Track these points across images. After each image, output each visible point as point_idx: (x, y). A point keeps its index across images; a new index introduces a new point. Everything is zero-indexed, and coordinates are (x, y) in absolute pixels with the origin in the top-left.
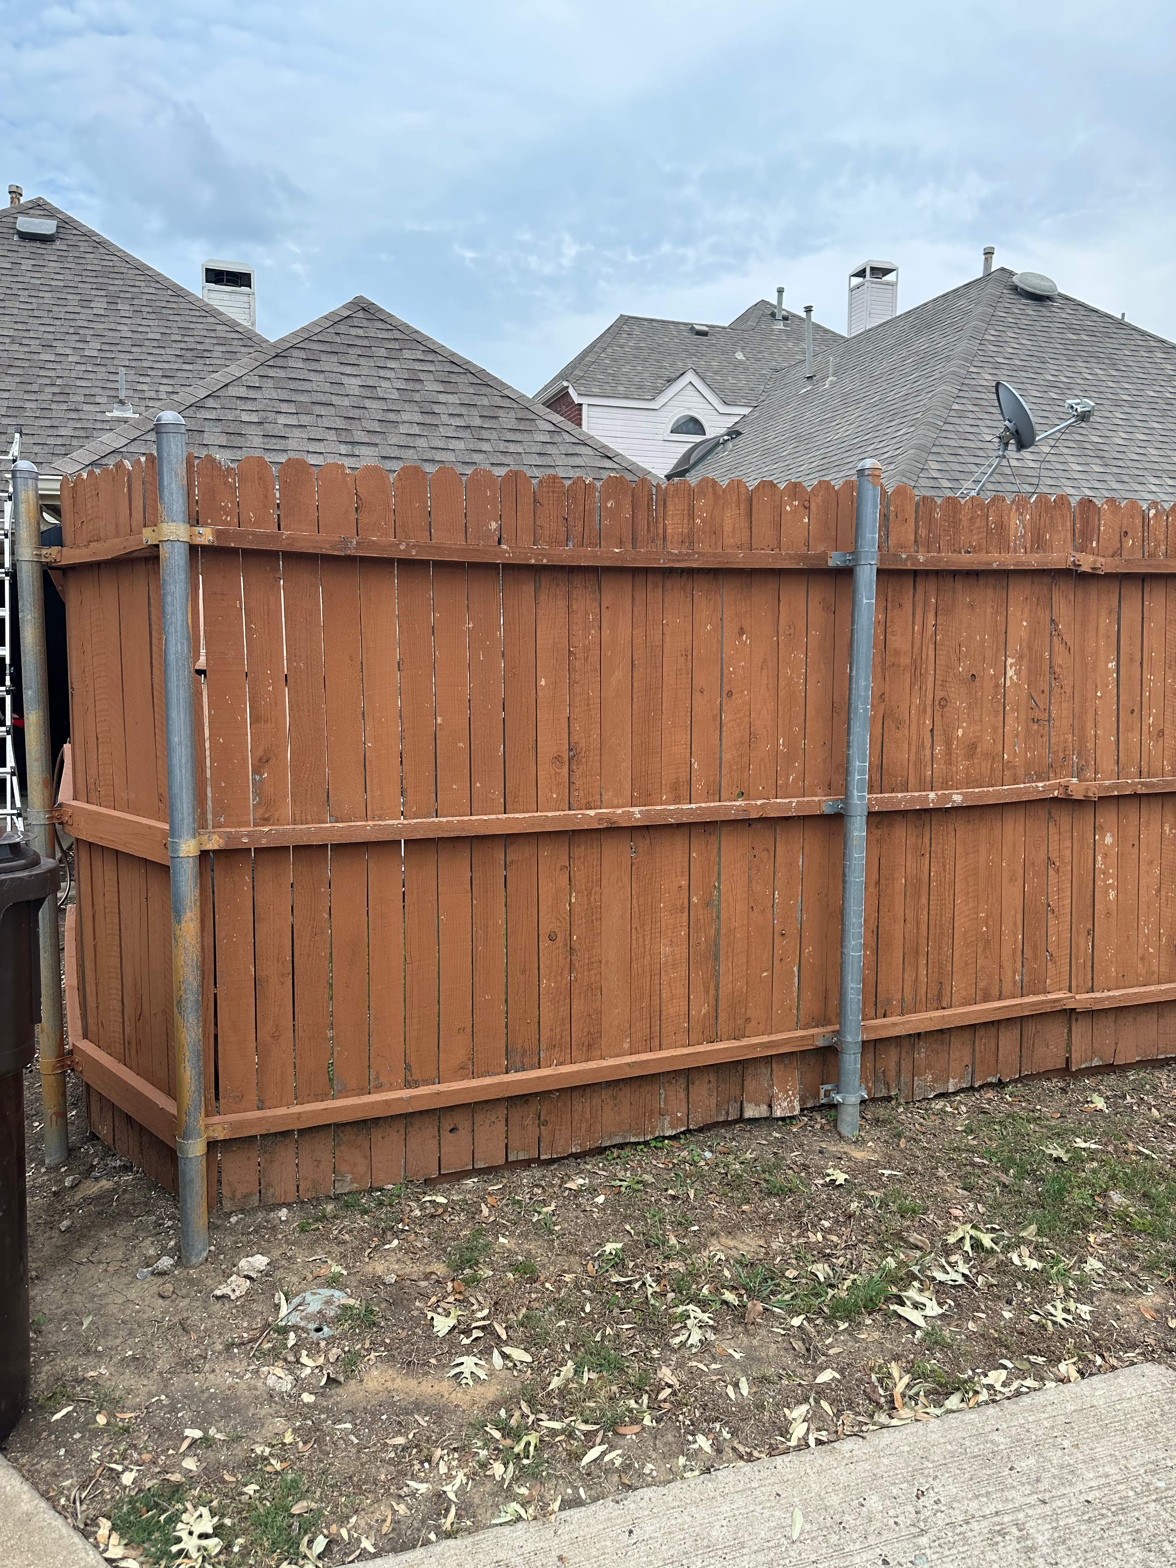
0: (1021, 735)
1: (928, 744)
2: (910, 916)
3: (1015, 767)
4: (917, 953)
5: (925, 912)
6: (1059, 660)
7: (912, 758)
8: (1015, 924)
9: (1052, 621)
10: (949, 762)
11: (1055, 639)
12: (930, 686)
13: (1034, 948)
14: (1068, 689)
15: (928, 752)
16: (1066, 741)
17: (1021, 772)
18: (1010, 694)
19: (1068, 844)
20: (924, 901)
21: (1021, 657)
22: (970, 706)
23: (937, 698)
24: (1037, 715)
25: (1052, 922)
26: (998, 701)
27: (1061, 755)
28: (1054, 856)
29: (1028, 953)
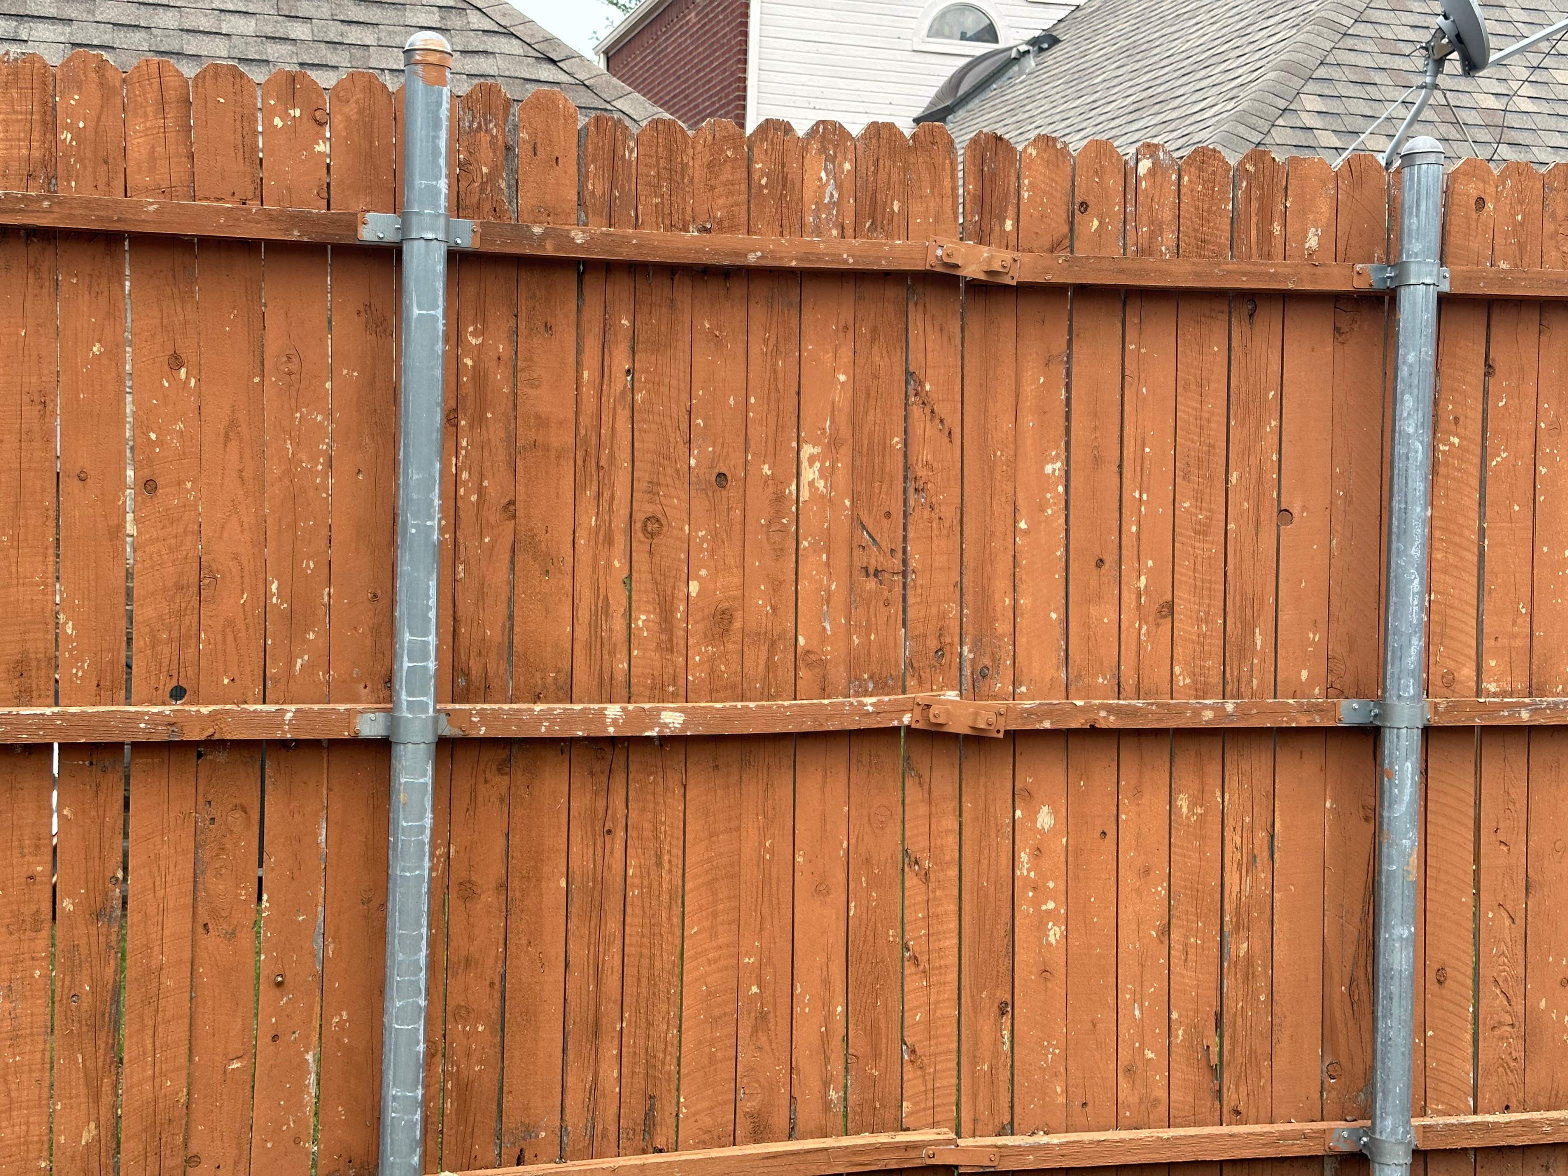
0: (838, 600)
1: (618, 607)
2: (579, 952)
3: (823, 664)
4: (596, 1031)
5: (616, 949)
6: (923, 454)
7: (582, 633)
8: (827, 982)
9: (909, 375)
10: (667, 647)
11: (916, 411)
12: (621, 491)
13: (873, 1032)
14: (950, 513)
15: (618, 624)
16: (943, 616)
17: (839, 674)
18: (810, 516)
19: (950, 823)
20: (613, 925)
21: (834, 444)
22: (715, 535)
23: (639, 517)
24: (874, 559)
25: (914, 983)
26: (784, 530)
27: (933, 644)
28: (917, 845)
29: (859, 1045)
